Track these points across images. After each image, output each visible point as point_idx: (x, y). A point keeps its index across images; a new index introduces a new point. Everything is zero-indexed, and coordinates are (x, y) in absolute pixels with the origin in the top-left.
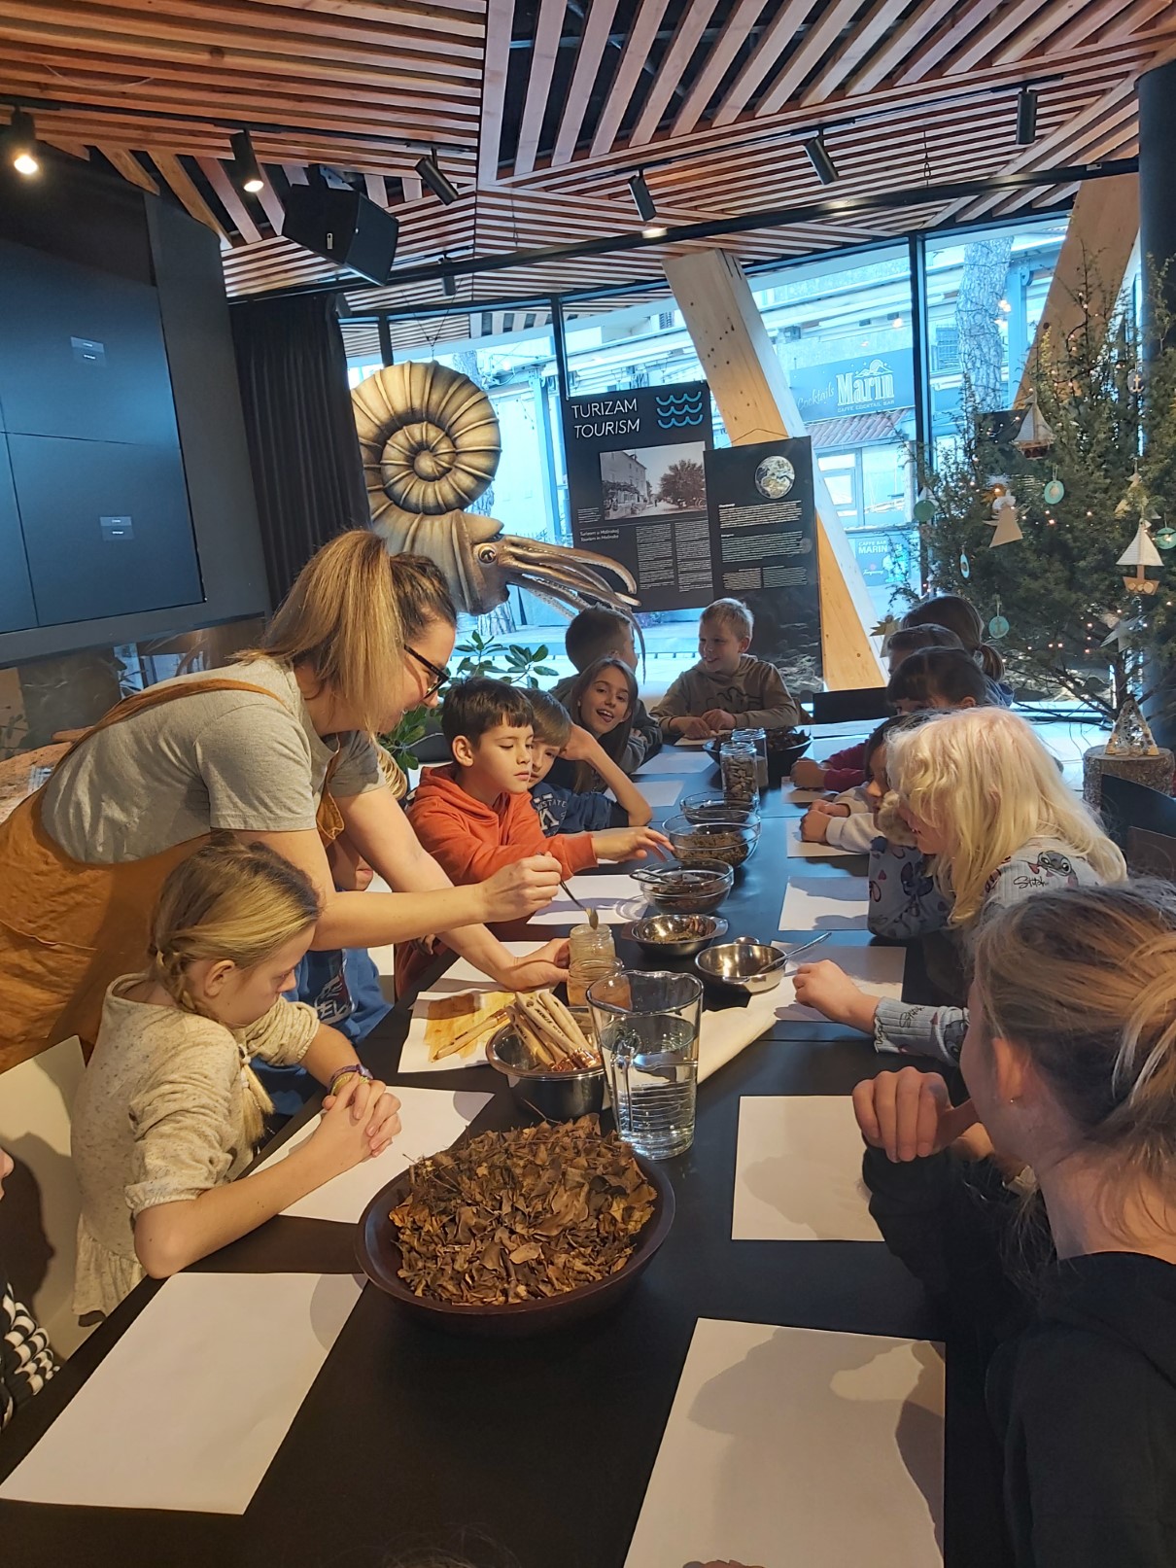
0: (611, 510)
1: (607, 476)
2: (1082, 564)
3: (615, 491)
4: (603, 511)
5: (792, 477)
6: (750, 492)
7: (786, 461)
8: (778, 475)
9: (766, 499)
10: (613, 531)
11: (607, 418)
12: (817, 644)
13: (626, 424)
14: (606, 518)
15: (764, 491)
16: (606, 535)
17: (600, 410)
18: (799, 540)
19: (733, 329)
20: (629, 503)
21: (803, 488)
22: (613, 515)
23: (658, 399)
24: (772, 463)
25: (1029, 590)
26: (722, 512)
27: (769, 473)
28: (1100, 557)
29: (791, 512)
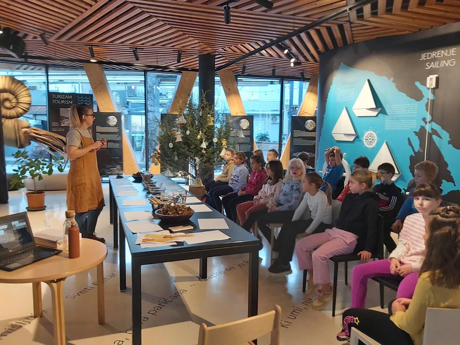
0: (62, 124)
1: (62, 114)
2: (192, 147)
3: (64, 118)
4: (60, 123)
5: (117, 121)
6: (105, 124)
7: (115, 117)
8: (113, 121)
9: (109, 126)
10: (63, 129)
11: (63, 99)
12: (121, 162)
13: (68, 102)
14: (61, 125)
15: (109, 124)
16: (60, 130)
17: (61, 97)
18: (118, 137)
19: (102, 83)
20: (68, 122)
21: (119, 124)
22: (63, 125)
23: (78, 97)
24: (111, 117)
25: (182, 151)
26: (97, 128)
27: (111, 120)
28: (195, 146)
29: (116, 130)
